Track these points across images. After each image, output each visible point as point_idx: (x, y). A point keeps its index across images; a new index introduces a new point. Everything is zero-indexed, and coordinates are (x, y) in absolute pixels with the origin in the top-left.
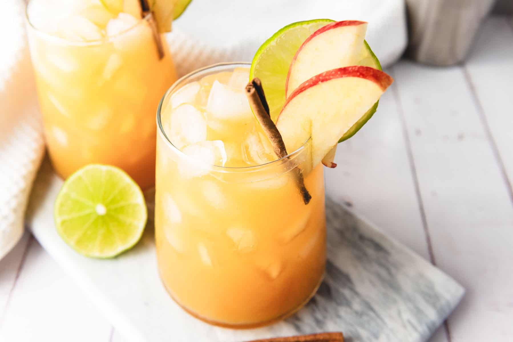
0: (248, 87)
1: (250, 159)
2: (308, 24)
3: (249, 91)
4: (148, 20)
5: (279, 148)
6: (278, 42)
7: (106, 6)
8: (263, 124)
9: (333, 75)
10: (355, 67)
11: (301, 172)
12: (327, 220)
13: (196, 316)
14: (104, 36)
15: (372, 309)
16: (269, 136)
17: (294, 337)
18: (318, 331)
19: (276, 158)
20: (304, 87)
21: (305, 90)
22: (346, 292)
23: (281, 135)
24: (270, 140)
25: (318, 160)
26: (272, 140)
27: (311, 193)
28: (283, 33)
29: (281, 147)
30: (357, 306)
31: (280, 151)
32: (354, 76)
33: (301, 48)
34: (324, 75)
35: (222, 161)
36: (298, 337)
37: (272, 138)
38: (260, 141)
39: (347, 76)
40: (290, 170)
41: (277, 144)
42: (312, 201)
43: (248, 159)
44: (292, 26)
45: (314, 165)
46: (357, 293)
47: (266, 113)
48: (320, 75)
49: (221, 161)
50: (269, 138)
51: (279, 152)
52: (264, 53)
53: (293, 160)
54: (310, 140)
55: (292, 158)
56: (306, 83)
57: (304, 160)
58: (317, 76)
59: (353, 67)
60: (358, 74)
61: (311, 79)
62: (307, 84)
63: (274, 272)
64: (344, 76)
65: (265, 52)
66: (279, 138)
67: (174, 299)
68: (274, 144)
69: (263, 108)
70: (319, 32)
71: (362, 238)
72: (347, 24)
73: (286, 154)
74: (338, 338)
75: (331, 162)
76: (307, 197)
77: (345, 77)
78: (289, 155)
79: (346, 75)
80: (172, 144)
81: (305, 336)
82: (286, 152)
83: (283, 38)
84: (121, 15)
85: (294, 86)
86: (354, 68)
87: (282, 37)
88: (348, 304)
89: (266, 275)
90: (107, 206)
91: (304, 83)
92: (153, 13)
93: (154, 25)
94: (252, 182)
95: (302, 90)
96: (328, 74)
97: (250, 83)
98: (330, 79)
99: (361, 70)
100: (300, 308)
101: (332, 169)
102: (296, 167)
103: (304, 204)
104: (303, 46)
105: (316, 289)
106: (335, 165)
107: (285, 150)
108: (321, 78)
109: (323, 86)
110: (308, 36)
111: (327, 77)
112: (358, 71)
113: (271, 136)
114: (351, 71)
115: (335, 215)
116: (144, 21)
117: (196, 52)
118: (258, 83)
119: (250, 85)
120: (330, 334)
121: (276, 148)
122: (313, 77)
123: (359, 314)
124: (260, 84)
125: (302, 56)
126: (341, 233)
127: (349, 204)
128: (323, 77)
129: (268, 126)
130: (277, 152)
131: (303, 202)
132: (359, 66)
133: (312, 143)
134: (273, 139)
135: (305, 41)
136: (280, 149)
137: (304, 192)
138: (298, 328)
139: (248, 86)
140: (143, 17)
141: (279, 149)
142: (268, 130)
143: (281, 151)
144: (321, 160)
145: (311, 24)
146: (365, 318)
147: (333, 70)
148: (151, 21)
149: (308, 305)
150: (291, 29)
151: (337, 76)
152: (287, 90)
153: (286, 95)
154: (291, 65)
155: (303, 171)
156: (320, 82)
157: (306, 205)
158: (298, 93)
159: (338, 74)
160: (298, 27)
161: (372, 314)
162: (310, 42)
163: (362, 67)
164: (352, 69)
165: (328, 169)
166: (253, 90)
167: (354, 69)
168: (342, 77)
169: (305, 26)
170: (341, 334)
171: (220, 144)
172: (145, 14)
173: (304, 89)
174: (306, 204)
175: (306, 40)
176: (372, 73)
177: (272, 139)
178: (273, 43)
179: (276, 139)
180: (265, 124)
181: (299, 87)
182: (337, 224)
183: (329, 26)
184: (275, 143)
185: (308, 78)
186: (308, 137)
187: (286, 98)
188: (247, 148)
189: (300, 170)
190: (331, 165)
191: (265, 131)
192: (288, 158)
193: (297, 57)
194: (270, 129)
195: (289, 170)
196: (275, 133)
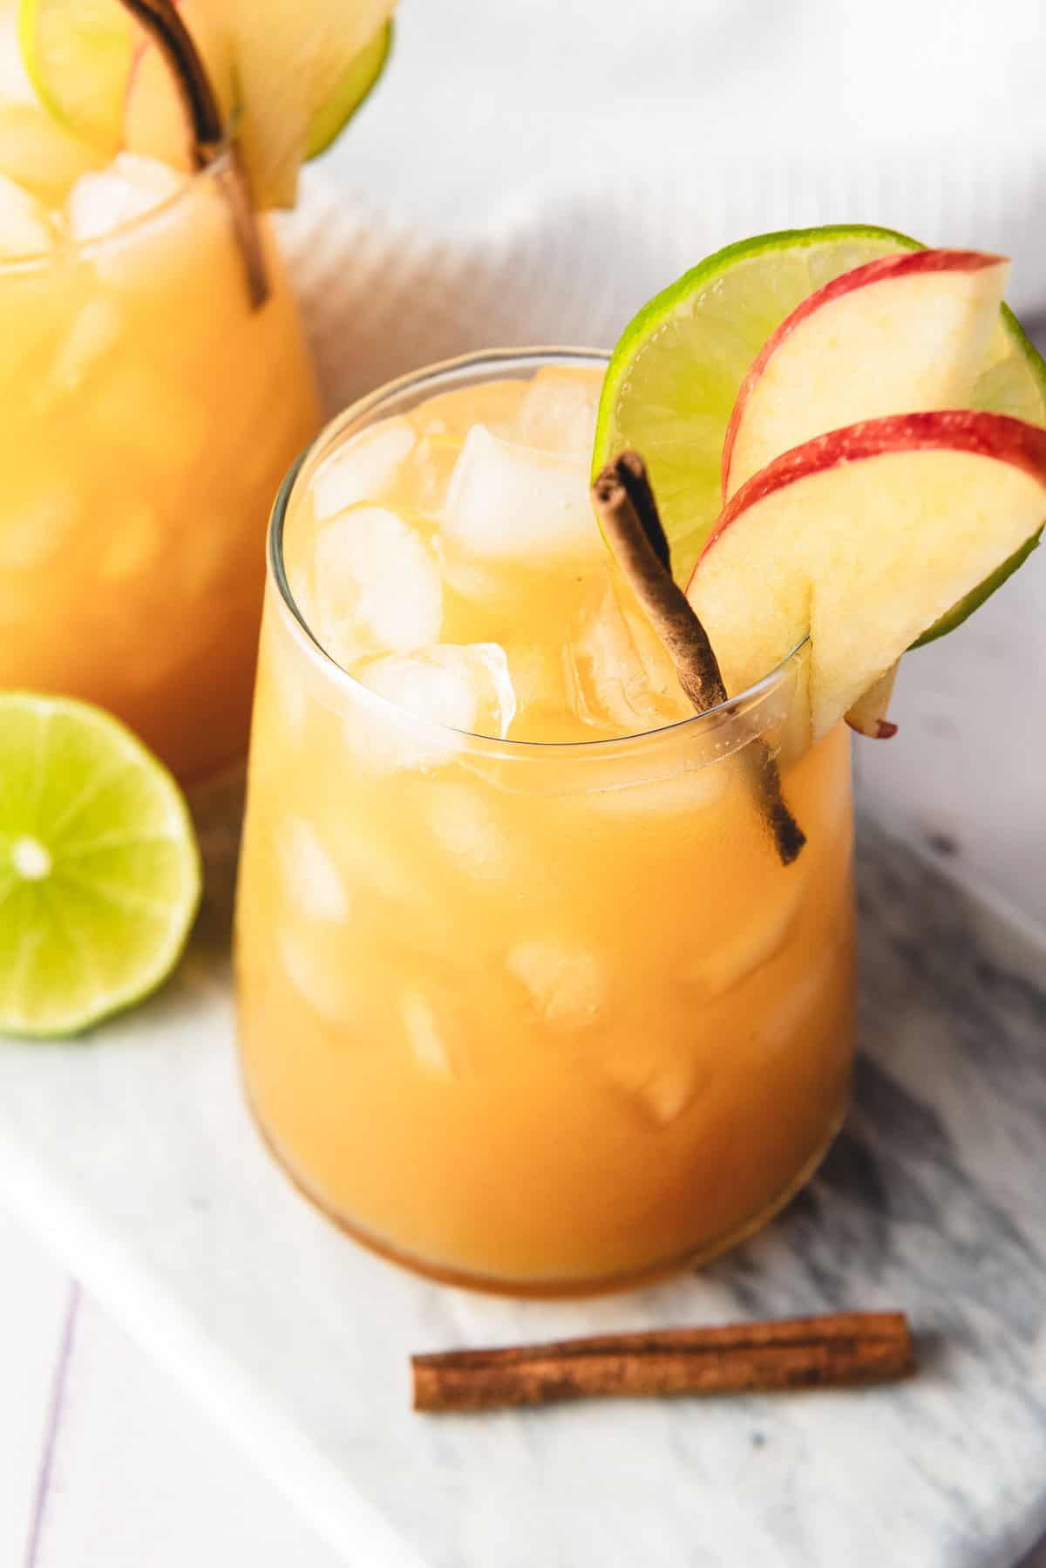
0: (601, 483)
1: (598, 710)
2: (805, 245)
3: (605, 496)
4: (218, 177)
5: (699, 675)
6: (700, 304)
7: (59, 114)
8: (647, 600)
9: (887, 438)
10: (964, 413)
11: (771, 757)
12: (862, 905)
13: (382, 1249)
14: (59, 237)
15: (1014, 1235)
16: (666, 636)
17: (731, 1328)
18: (819, 1307)
19: (688, 709)
20: (786, 471)
21: (791, 480)
22: (927, 1175)
23: (705, 634)
24: (669, 650)
25: (831, 714)
26: (673, 649)
27: (805, 824)
28: (717, 276)
29: (705, 670)
30: (962, 1223)
31: (700, 684)
32: (959, 446)
33: (780, 335)
34: (857, 433)
35: (500, 717)
36: (744, 1329)
37: (675, 641)
38: (632, 645)
39: (937, 447)
40: (735, 751)
41: (693, 663)
42: (807, 851)
43: (589, 706)
44: (749, 253)
45: (818, 733)
46: (961, 1179)
47: (659, 563)
48: (844, 433)
49: (496, 714)
50: (664, 642)
51: (698, 688)
52: (650, 342)
53: (743, 716)
54: (808, 644)
55: (743, 711)
56: (797, 456)
57: (784, 716)
58: (834, 432)
59: (954, 413)
60: (974, 440)
61: (813, 444)
62: (798, 460)
63: (669, 1098)
64: (924, 444)
65: (655, 338)
66: (699, 641)
67: (301, 1187)
68: (679, 662)
69: (651, 550)
70: (842, 288)
71: (989, 974)
72: (941, 264)
73: (721, 693)
74: (889, 1330)
75: (876, 718)
76: (789, 840)
77: (929, 448)
78: (733, 698)
79: (933, 443)
80: (323, 651)
81: (773, 1325)
82: (722, 689)
83: (718, 291)
84: (125, 161)
85: (754, 460)
86: (959, 419)
87: (715, 290)
88: (931, 1217)
89: (638, 1108)
90: (54, 845)
91: (789, 455)
92: (237, 147)
93: (236, 189)
94: (603, 792)
95: (778, 478)
96: (872, 433)
97: (607, 468)
98: (877, 452)
99: (983, 426)
100: (753, 1227)
101: (882, 742)
102: (755, 741)
103: (780, 863)
104: (789, 329)
105: (816, 1161)
106: (889, 730)
107: (719, 681)
108: (846, 443)
109: (849, 476)
110: (807, 293)
111: (868, 445)
112: (971, 431)
113: (672, 635)
114: (951, 429)
115: (892, 885)
116: (207, 181)
117: (373, 254)
118: (637, 469)
119: (610, 477)
120: (861, 1318)
121: (686, 675)
122: (819, 438)
123: (969, 1254)
124: (644, 472)
125: (781, 361)
126: (911, 955)
127: (944, 845)
128: (853, 440)
129: (662, 606)
130: (689, 687)
131: (777, 857)
132: (978, 409)
133: (810, 656)
134: (679, 645)
135: (796, 312)
136: (702, 679)
137: (780, 823)
138: (745, 1298)
139: (600, 477)
140: (200, 162)
141: (699, 680)
142: (663, 620)
143: (703, 685)
144: (843, 714)
145: (816, 246)
146: (990, 1267)
147: (890, 418)
148: (229, 176)
149: (783, 1219)
150: (748, 260)
151: (903, 441)
152: (727, 472)
153: (725, 487)
154: (744, 391)
155: (778, 751)
156: (843, 460)
157: (784, 869)
158: (766, 490)
159: (903, 435)
160: (770, 254)
161: (1015, 1254)
162: (813, 317)
163: (986, 417)
164: (952, 422)
165: (868, 743)
166: (618, 495)
167: (962, 423)
168: (917, 448)
169: (795, 251)
170: (899, 1318)
171: (492, 654)
172: (208, 151)
173: (788, 477)
174: (786, 863)
175: (800, 307)
176: (1018, 440)
177: (674, 646)
178: (682, 307)
179: (687, 645)
180: (655, 597)
181: (772, 465)
182: (896, 921)
183: (878, 268)
184: (685, 657)
185: (804, 438)
186: (799, 637)
187: (725, 496)
188: (584, 665)
189: (767, 747)
190: (877, 727)
191: (653, 621)
192: (732, 711)
193: (766, 368)
194: (667, 615)
195: (728, 752)
196: (687, 625)
